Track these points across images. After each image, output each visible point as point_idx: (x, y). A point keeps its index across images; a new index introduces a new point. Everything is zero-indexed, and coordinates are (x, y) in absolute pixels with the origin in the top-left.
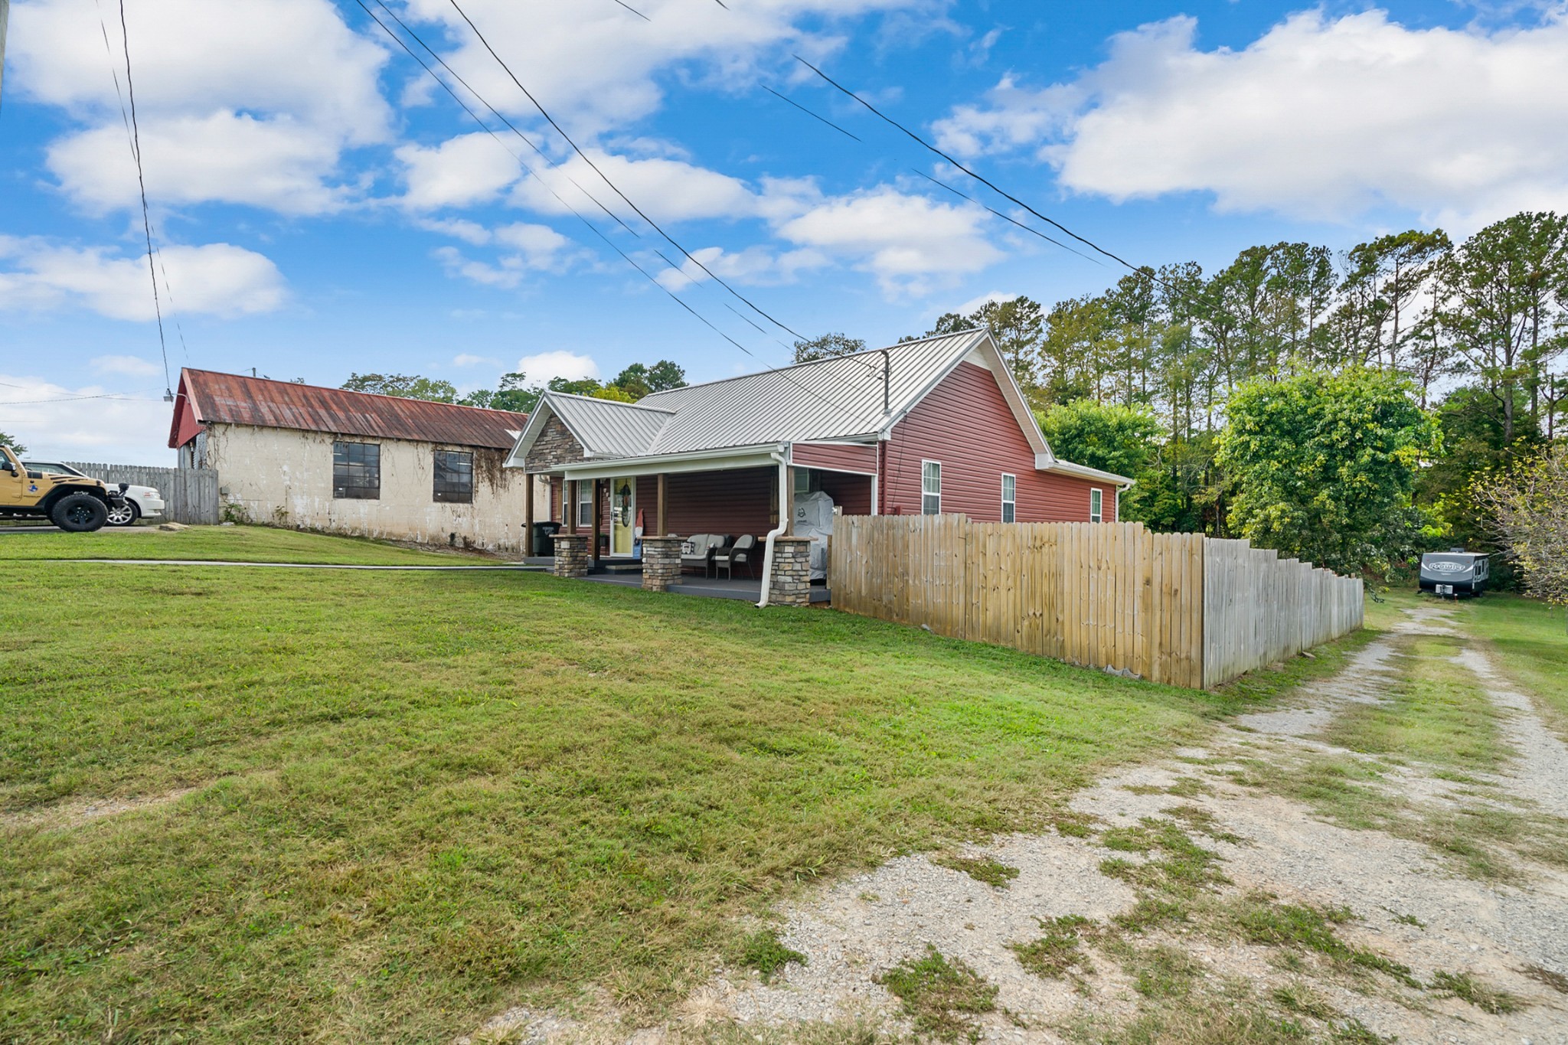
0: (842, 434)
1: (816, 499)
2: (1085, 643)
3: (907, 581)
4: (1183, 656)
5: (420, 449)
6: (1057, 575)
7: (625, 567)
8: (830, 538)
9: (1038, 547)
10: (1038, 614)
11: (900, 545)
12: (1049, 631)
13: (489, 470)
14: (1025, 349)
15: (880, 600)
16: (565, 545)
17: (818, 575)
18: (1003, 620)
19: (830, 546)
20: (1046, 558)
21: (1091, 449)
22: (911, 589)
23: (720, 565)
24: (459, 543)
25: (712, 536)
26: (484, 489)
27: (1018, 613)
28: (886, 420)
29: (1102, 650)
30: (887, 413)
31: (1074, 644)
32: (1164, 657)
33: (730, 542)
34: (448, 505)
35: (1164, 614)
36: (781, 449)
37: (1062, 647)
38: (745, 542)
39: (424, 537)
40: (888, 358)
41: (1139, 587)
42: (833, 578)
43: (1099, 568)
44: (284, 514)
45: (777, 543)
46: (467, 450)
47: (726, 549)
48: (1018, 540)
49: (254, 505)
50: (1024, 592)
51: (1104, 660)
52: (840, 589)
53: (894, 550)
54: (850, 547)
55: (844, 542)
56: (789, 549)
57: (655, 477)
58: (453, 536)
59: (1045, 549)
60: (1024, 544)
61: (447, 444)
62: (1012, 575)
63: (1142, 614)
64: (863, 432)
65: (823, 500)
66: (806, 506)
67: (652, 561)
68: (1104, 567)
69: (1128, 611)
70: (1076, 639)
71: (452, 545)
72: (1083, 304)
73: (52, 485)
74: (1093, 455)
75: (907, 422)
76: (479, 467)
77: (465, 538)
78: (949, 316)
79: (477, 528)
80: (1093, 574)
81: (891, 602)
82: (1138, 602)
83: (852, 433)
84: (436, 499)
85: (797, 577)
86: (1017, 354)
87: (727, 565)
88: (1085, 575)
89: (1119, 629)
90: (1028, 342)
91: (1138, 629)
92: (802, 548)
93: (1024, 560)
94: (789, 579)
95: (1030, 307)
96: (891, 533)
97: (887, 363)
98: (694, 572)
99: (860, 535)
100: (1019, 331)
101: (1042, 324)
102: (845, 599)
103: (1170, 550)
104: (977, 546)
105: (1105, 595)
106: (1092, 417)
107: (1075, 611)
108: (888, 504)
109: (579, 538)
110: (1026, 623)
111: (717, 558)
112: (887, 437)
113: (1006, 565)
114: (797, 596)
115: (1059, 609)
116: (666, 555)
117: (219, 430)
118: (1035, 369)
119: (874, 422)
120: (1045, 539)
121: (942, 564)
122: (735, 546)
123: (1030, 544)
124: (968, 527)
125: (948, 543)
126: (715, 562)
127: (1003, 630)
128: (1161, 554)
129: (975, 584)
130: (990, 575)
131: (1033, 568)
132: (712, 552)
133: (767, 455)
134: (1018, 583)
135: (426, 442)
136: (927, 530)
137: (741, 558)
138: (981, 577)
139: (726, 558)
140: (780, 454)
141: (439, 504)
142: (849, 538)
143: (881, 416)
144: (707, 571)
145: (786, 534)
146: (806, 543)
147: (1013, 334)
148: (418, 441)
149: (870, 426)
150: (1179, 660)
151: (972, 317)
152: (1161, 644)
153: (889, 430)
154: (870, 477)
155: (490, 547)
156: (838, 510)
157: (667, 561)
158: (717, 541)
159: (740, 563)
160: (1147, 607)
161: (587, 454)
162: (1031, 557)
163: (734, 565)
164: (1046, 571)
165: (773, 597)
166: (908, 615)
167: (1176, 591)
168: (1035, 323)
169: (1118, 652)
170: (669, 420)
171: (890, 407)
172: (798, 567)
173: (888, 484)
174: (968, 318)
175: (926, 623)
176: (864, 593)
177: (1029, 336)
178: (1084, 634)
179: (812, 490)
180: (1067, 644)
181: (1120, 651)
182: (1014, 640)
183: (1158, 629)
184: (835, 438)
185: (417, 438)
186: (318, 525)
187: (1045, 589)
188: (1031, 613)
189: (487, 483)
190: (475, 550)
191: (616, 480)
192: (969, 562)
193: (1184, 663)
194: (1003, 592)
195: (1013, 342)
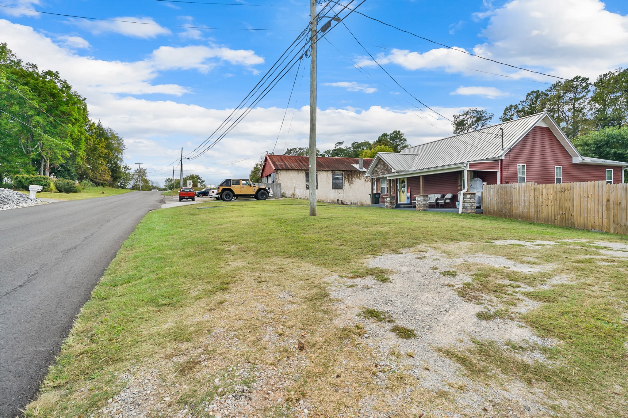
0: (485, 158)
1: (476, 180)
2: (583, 222)
3: (512, 205)
4: (623, 225)
5: (328, 173)
6: (571, 200)
7: (406, 206)
8: (482, 192)
9: (563, 191)
10: (564, 213)
11: (509, 193)
12: (568, 219)
13: (348, 178)
14: (579, 102)
15: (502, 211)
16: (388, 199)
17: (478, 205)
18: (550, 216)
19: (482, 195)
20: (566, 195)
21: (613, 150)
22: (514, 207)
23: (440, 204)
24: (340, 202)
25: (436, 195)
26: (346, 184)
27: (556, 213)
28: (503, 152)
29: (590, 224)
30: (503, 149)
31: (579, 223)
32: (615, 226)
33: (443, 196)
34: (336, 190)
35: (615, 211)
36: (465, 165)
37: (574, 223)
38: (449, 196)
39: (330, 200)
40: (503, 130)
41: (605, 202)
42: (484, 205)
43: (588, 197)
44: (294, 195)
45: (464, 194)
46: (341, 172)
47: (442, 199)
48: (555, 189)
49: (287, 192)
50: (558, 206)
51: (590, 227)
52: (486, 209)
53: (507, 195)
54: (490, 195)
55: (488, 194)
56: (469, 196)
57: (420, 176)
58: (338, 200)
59: (566, 192)
60: (558, 191)
61: (336, 171)
62: (553, 201)
63: (606, 212)
64: (494, 157)
65: (479, 181)
66: (472, 183)
67: (419, 202)
68: (590, 196)
69: (600, 211)
70: (579, 221)
71: (338, 203)
72: (617, 74)
73: (257, 189)
74: (615, 153)
75: (511, 151)
76: (345, 177)
77: (341, 201)
78: (533, 92)
79: (345, 197)
80: (586, 199)
81: (506, 212)
82: (604, 208)
83: (489, 157)
84: (333, 188)
85: (472, 205)
86: (574, 104)
87: (443, 204)
88: (582, 199)
89: (596, 217)
90: (581, 98)
91: (605, 216)
92: (473, 196)
93: (558, 195)
94: (469, 205)
95: (582, 80)
96: (505, 190)
97: (503, 132)
98: (431, 206)
99: (494, 191)
100: (575, 93)
101: (590, 88)
102: (488, 212)
103: (617, 189)
104: (539, 192)
105: (591, 206)
106: (614, 135)
107: (579, 211)
108: (504, 180)
109: (392, 197)
110: (559, 216)
111: (439, 201)
112: (503, 158)
113: (551, 198)
114: (472, 210)
115: (572, 211)
116: (424, 200)
117: (279, 172)
118: (586, 111)
119: (497, 153)
120: (566, 189)
121: (526, 198)
122: (445, 197)
123: (560, 190)
124: (535, 186)
125: (528, 192)
126: (438, 203)
127: (550, 219)
128: (614, 191)
129: (539, 205)
130: (544, 201)
131: (561, 198)
132: (437, 199)
133: (461, 167)
134: (556, 203)
135: (330, 170)
136: (519, 188)
137: (448, 201)
138: (541, 202)
139: (443, 201)
140: (465, 167)
141: (334, 190)
142: (489, 192)
143: (500, 150)
144: (436, 206)
145: (467, 191)
146: (474, 194)
147: (572, 95)
148: (327, 170)
149: (496, 155)
150: (621, 226)
151: (546, 91)
152: (614, 221)
153: (504, 155)
154: (496, 172)
155: (349, 203)
156: (485, 183)
157: (424, 202)
158: (439, 196)
159: (447, 203)
160: (608, 209)
161: (393, 171)
162: (560, 195)
163: (446, 203)
164: (566, 199)
165: (463, 211)
166: (512, 216)
167: (620, 203)
168: (586, 88)
169: (596, 225)
170: (417, 157)
171: (504, 147)
172: (471, 201)
173: (503, 174)
174: (544, 92)
175: (520, 218)
176: (495, 210)
177: (582, 95)
178: (582, 219)
179: (474, 177)
180: (576, 223)
181: (597, 224)
182: (554, 222)
183: (612, 216)
184: (483, 160)
185: (327, 169)
186: (302, 198)
187: (566, 205)
188: (561, 213)
189: (347, 182)
190: (345, 204)
191: (400, 179)
192: (536, 197)
193: (624, 227)
194: (550, 207)
195: (571, 99)
